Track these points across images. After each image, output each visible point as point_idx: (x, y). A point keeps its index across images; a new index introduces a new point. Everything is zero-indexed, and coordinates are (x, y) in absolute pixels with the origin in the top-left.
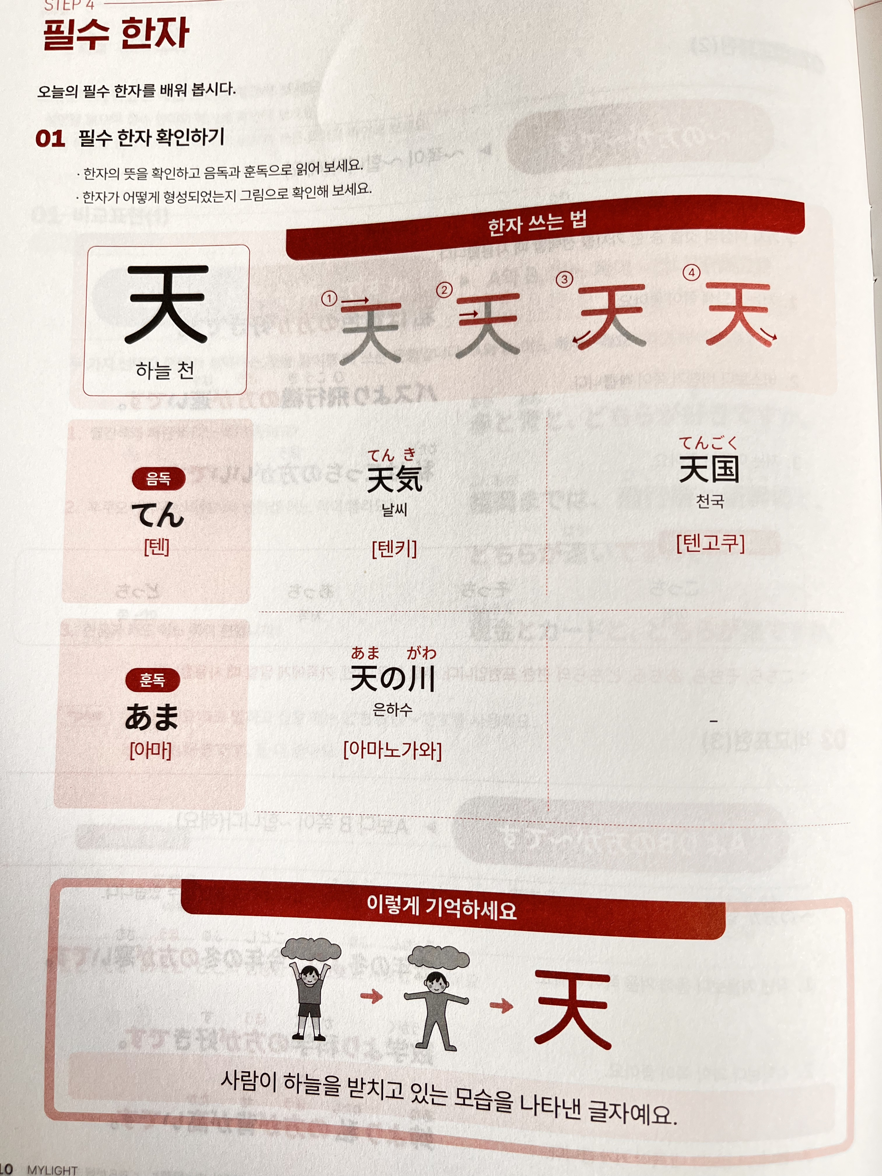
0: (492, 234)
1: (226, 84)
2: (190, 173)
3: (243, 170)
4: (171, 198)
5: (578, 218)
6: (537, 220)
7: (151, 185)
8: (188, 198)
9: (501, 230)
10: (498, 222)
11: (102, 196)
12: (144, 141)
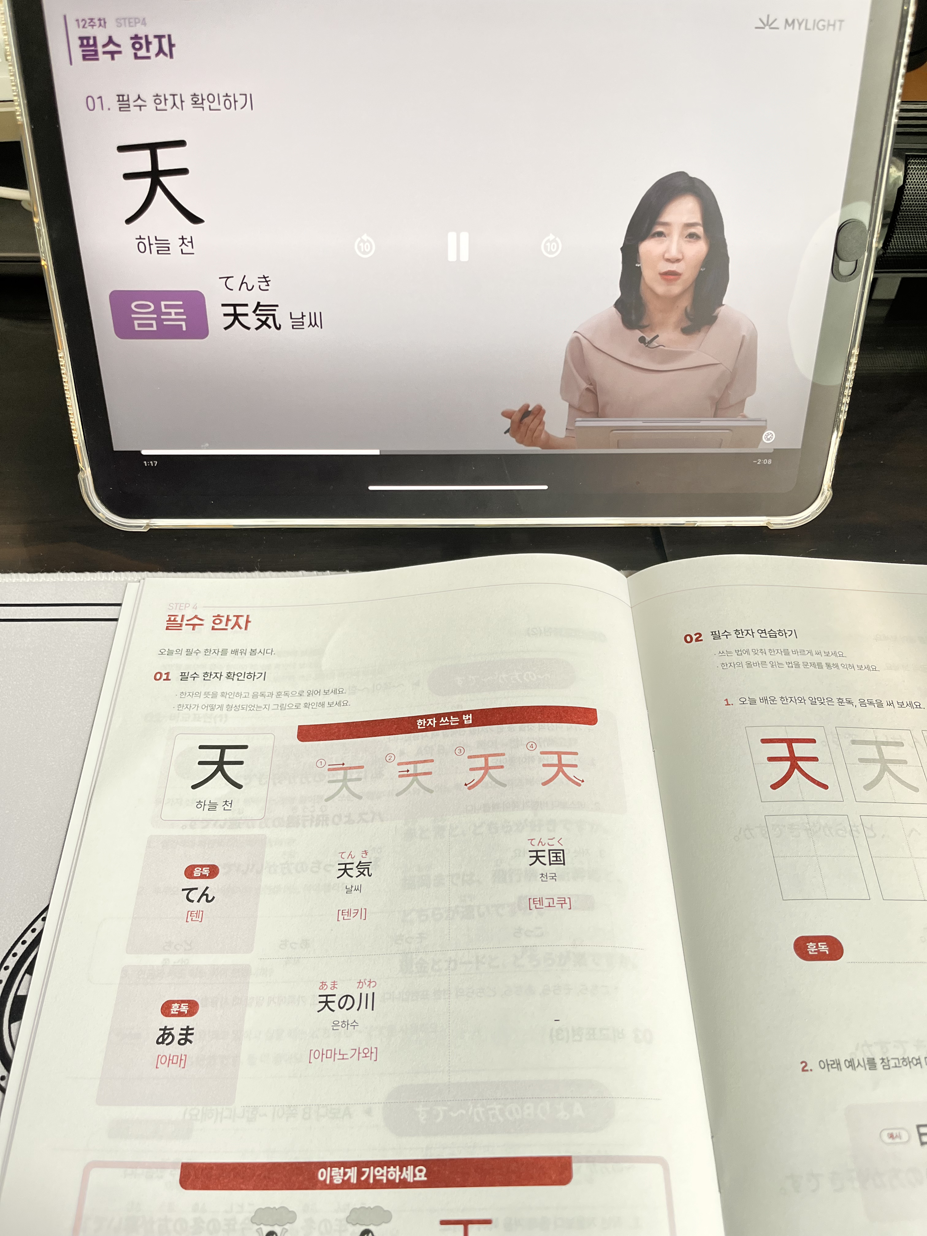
0: (419, 728)
1: (270, 649)
2: (244, 695)
3: (275, 694)
4: (230, 708)
5: (467, 718)
6: (444, 719)
7: (219, 701)
8: (241, 708)
9: (424, 725)
10: (422, 721)
11: (189, 707)
12: (218, 678)
